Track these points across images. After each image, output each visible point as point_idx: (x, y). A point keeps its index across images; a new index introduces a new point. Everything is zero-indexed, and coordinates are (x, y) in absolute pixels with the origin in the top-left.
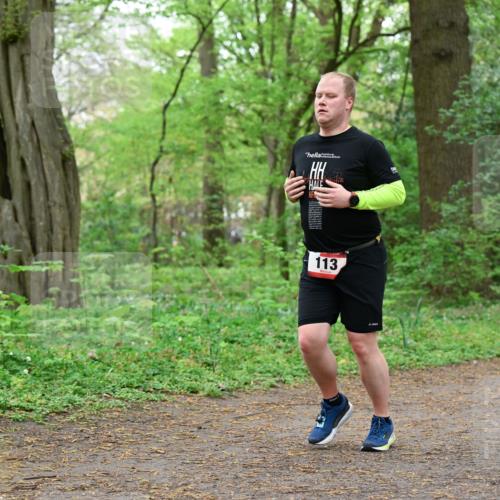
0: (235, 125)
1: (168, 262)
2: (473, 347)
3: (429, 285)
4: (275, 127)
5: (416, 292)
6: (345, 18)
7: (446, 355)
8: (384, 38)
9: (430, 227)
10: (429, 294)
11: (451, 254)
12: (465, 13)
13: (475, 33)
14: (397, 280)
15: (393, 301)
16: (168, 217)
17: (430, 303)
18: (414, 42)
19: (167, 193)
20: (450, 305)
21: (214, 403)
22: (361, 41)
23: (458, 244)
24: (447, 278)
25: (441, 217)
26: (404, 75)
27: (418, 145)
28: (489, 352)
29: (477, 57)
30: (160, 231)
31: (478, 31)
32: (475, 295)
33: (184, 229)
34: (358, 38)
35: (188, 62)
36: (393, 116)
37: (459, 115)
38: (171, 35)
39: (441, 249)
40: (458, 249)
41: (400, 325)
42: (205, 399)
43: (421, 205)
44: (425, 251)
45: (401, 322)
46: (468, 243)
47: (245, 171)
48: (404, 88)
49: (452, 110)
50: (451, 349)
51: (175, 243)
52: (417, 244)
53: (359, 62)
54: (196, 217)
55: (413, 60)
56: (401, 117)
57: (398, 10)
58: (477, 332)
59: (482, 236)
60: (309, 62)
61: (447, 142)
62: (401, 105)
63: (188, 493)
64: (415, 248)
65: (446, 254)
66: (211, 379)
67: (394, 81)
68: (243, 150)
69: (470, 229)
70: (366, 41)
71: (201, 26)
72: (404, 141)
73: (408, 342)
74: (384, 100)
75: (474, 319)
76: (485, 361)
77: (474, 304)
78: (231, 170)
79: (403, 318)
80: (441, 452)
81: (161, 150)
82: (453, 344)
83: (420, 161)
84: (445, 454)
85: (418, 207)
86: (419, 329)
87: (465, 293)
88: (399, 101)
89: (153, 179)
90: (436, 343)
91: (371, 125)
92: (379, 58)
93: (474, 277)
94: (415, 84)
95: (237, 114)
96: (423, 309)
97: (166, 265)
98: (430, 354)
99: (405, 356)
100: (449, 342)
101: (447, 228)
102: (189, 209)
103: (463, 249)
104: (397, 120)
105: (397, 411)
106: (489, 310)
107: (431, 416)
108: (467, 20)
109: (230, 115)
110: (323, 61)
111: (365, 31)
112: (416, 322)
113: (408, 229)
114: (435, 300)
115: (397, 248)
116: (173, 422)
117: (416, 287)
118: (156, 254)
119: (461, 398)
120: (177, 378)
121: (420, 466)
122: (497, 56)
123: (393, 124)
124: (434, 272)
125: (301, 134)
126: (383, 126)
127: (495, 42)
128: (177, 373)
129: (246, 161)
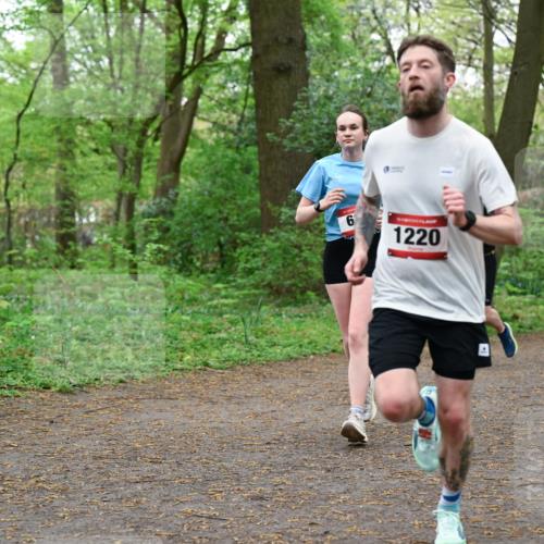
0: (86, 134)
1: (22, 264)
2: (310, 343)
3: (269, 285)
4: (124, 136)
5: (257, 292)
6: (190, 33)
7: (285, 351)
8: (227, 53)
9: (271, 230)
10: (269, 294)
11: (290, 256)
12: (302, 28)
13: (311, 49)
14: (239, 281)
15: (236, 301)
16: (22, 221)
17: (271, 302)
18: (255, 57)
19: (21, 200)
20: (289, 304)
21: (66, 398)
22: (206, 55)
23: (296, 247)
24: (286, 279)
26: (245, 87)
27: (260, 153)
28: (326, 348)
29: (313, 72)
30: (14, 236)
31: (314, 47)
32: (311, 294)
33: (37, 233)
34: (203, 52)
35: (41, 73)
36: (235, 126)
37: (298, 125)
38: (24, 47)
39: (280, 252)
40: (296, 251)
41: (242, 323)
42: (57, 395)
43: (262, 209)
44: (265, 254)
45: (243, 320)
46: (306, 245)
47: (96, 177)
48: (246, 100)
49: (291, 120)
50: (290, 345)
51: (29, 246)
52: (257, 247)
53: (203, 76)
54: (49, 221)
55: (255, 73)
56: (243, 127)
57: (239, 27)
58: (315, 329)
59: (319, 239)
61: (286, 150)
62: (243, 116)
63: (40, 484)
64: (256, 250)
65: (286, 256)
67: (236, 93)
68: (94, 157)
69: (308, 232)
70: (210, 55)
72: (246, 150)
73: (250, 338)
74: (226, 111)
75: (311, 316)
76: (321, 355)
77: (311, 303)
79: (245, 316)
80: (279, 441)
81: (16, 159)
82: (292, 340)
83: (261, 169)
84: (284, 444)
85: (259, 211)
86: (260, 326)
87: (303, 292)
88: (241, 112)
89: (7, 185)
90: (275, 340)
91: (215, 135)
92: (223, 72)
93: (311, 278)
94: (256, 95)
95: (88, 123)
96: (264, 308)
97: (20, 267)
98: (271, 350)
99: (247, 352)
100: (288, 338)
101: (286, 231)
102: (42, 214)
103: (302, 251)
104: (239, 130)
105: (238, 404)
106: (325, 308)
107: (272, 408)
108: (304, 37)
109: (81, 124)
110: (170, 73)
111: (210, 44)
112: (257, 320)
113: (249, 233)
114: (275, 299)
115: (238, 251)
116: (26, 416)
117: (256, 287)
118: (10, 257)
119: (298, 391)
120: (30, 375)
121: (260, 455)
122: (333, 71)
123: (235, 134)
124: (274, 272)
125: (149, 142)
126: (226, 135)
127: (330, 58)
128: (30, 370)
129: (97, 168)
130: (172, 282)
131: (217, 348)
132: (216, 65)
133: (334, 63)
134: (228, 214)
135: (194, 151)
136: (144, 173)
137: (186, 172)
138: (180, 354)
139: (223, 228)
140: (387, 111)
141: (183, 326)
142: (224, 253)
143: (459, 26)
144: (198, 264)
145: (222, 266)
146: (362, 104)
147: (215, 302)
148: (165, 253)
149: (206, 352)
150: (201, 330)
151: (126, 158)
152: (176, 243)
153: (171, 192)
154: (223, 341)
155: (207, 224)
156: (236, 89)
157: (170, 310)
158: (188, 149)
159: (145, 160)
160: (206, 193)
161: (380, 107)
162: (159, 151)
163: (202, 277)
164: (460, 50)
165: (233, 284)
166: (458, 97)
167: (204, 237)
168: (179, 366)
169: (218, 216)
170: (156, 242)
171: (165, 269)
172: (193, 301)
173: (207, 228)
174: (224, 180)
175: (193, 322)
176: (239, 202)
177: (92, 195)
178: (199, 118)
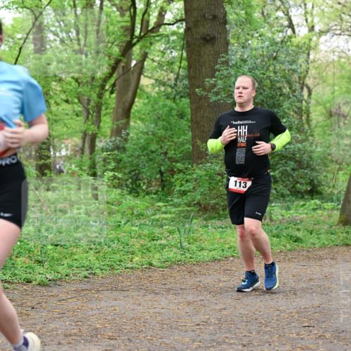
0: (59, 88)
2: (230, 248)
3: (199, 204)
4: (88, 90)
5: (189, 209)
6: (138, 11)
7: (211, 254)
8: (167, 26)
9: (199, 162)
10: (199, 210)
11: (215, 182)
12: (224, 9)
13: (230, 24)
14: (176, 200)
15: (173, 215)
17: (200, 217)
18: (187, 30)
20: (214, 218)
21: (44, 290)
22: (150, 28)
23: (219, 174)
24: (211, 199)
25: (207, 155)
26: (180, 53)
27: (191, 103)
29: (232, 41)
31: (233, 22)
34: (148, 26)
35: (25, 42)
36: (173, 82)
37: (219, 82)
38: (12, 22)
39: (207, 178)
40: (219, 178)
41: (178, 233)
42: (38, 287)
43: (193, 146)
44: (196, 180)
45: (179, 230)
47: (66, 121)
48: (181, 63)
49: (214, 79)
50: (214, 250)
52: (189, 174)
53: (148, 44)
54: (31, 155)
55: (187, 42)
56: (179, 83)
57: (176, 7)
58: (233, 237)
60: (113, 43)
61: (211, 101)
62: (178, 74)
64: (188, 177)
65: (211, 181)
66: (42, 272)
67: (173, 58)
68: (64, 106)
70: (154, 28)
71: (34, 16)
72: (181, 101)
73: (184, 245)
74: (166, 71)
75: (231, 228)
76: (238, 257)
78: (56, 121)
79: (180, 227)
80: (206, 323)
82: (216, 246)
83: (192, 117)
84: (210, 325)
85: (191, 147)
86: (192, 235)
88: (177, 71)
90: (203, 245)
91: (157, 89)
92: (163, 41)
94: (189, 59)
95: (60, 80)
96: (195, 221)
98: (199, 253)
99: (182, 254)
100: (213, 244)
101: (212, 163)
102: (26, 149)
103: (223, 178)
104: (175, 85)
105: (175, 294)
107: (200, 298)
108: (225, 14)
109: (55, 81)
110: (122, 42)
111: (153, 20)
112: (189, 231)
113: (184, 164)
114: (203, 214)
115: (176, 177)
117: (189, 206)
119: (221, 285)
120: (16, 272)
121: (192, 334)
122: (247, 40)
123: (173, 88)
124: (202, 194)
125: (107, 94)
126: (166, 89)
127: (245, 30)
128: (16, 268)
129: (67, 114)
130: (124, 201)
131: (159, 251)
132: (158, 36)
133: (248, 34)
134: (167, 149)
135: (141, 101)
136: (103, 118)
137: (135, 117)
138: (131, 256)
139: (163, 160)
140: (289, 71)
141: (133, 235)
142: (164, 179)
143: (344, 6)
144: (144, 187)
145: (163, 189)
146: (270, 66)
147: (157, 217)
148: (119, 179)
149: (151, 254)
150: (146, 238)
151: (90, 107)
152: (127, 171)
153: (123, 132)
154: (163, 247)
155: (151, 157)
156: (173, 54)
157: (123, 223)
158: (136, 100)
159: (103, 108)
160: (150, 133)
161: (283, 67)
162: (114, 101)
163: (147, 197)
164: (344, 23)
165: (171, 203)
166: (343, 60)
167: (149, 167)
168: (130, 266)
169: (160, 151)
170: (112, 170)
171: (119, 191)
172: (140, 215)
173: (151, 160)
174: (165, 123)
175: (140, 231)
176: (176, 140)
177: (63, 135)
178: (145, 76)
